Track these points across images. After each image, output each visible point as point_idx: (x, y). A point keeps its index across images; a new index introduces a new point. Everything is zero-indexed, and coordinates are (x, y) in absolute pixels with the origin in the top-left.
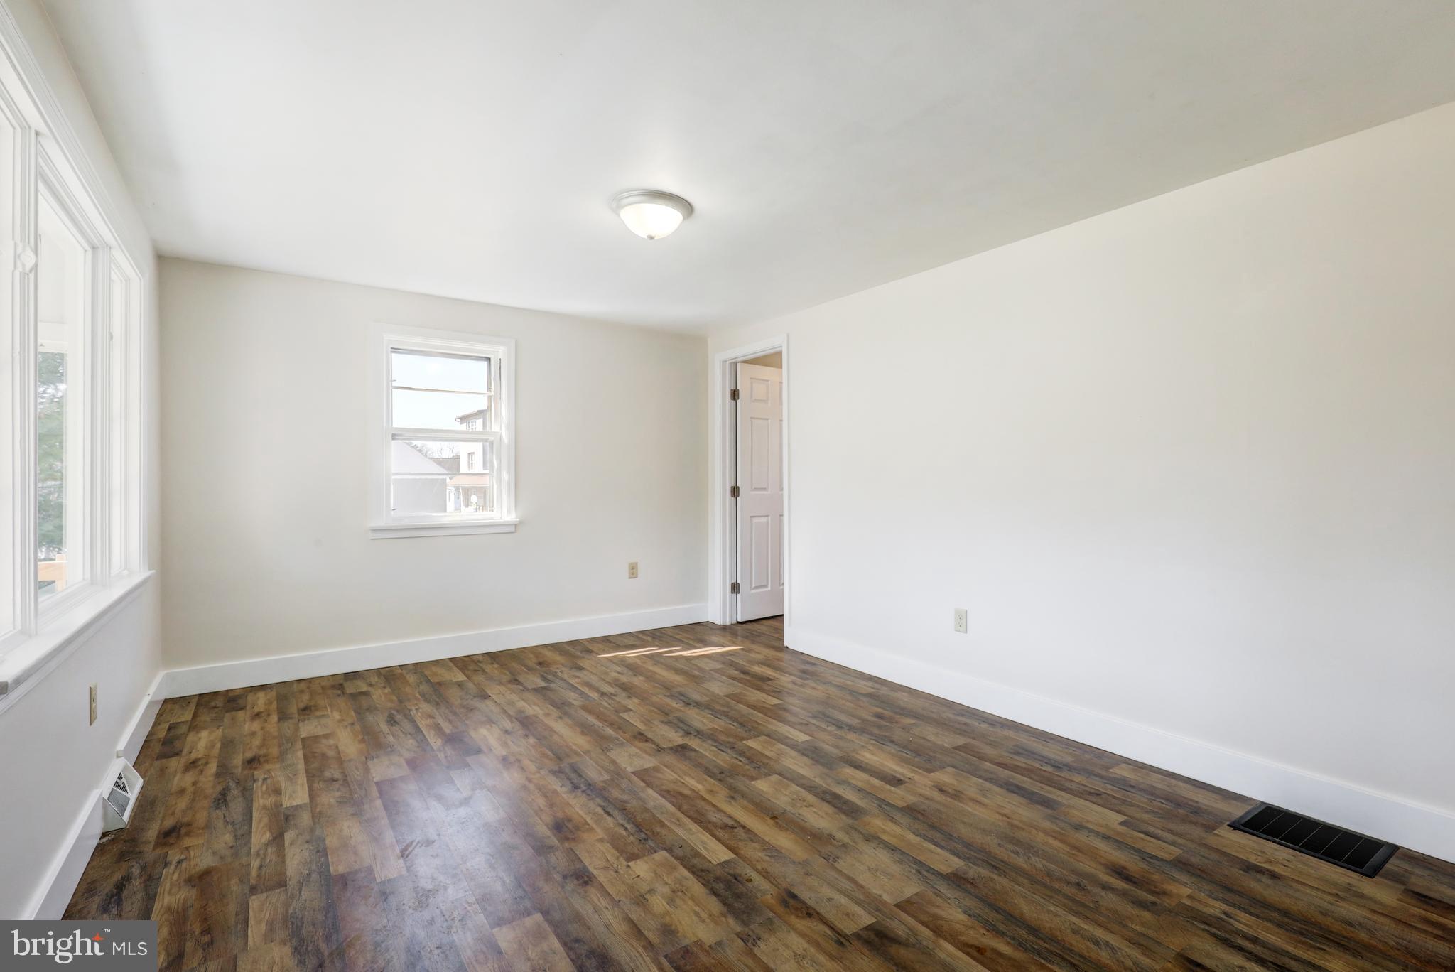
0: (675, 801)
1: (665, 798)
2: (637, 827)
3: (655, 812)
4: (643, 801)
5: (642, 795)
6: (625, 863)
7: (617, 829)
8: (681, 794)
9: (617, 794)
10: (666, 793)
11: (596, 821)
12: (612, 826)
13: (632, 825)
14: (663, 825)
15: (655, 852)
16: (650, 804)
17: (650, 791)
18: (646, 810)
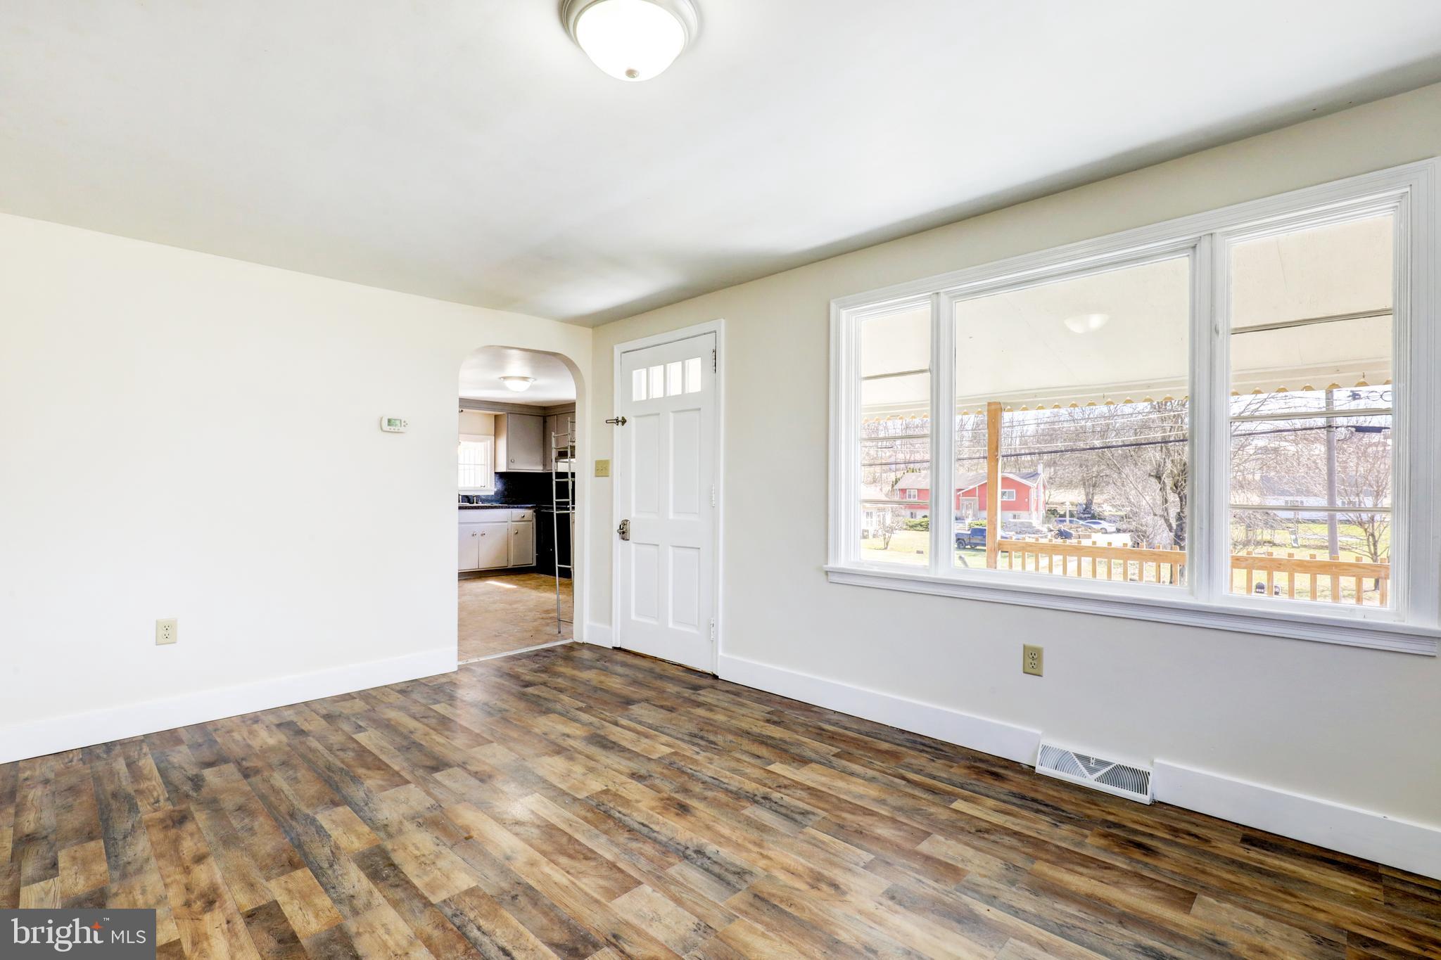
0: (577, 847)
1: (588, 849)
2: (609, 815)
3: (596, 832)
4: (612, 842)
5: (616, 850)
6: (609, 788)
7: (629, 812)
8: (571, 857)
9: (647, 849)
10: (588, 855)
11: (652, 816)
12: (633, 813)
13: (615, 816)
14: (585, 819)
15: (587, 797)
16: (603, 839)
17: (609, 856)
18: (606, 832)
